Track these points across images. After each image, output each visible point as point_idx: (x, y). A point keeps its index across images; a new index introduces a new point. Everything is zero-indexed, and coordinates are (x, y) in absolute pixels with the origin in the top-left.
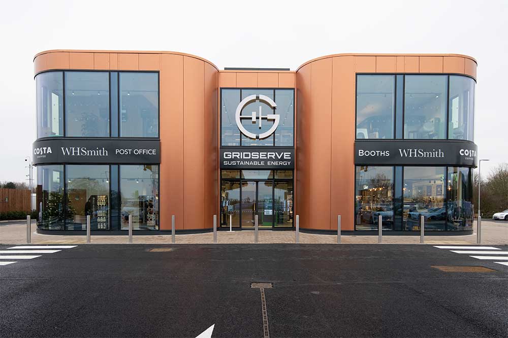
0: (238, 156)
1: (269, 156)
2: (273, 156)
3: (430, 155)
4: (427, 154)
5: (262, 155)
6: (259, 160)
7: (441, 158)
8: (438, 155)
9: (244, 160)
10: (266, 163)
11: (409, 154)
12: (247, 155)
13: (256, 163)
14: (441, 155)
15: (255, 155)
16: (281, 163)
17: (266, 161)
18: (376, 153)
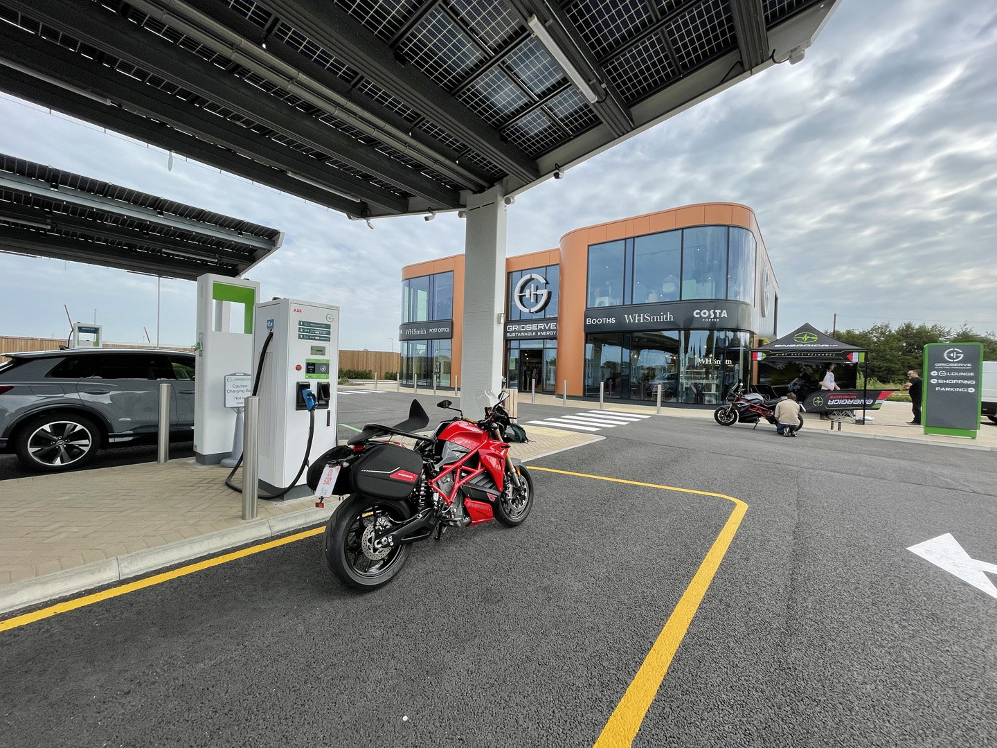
0: (516, 329)
1: (539, 327)
2: (542, 327)
3: (657, 319)
4: (654, 318)
5: (534, 327)
6: (532, 331)
7: (670, 322)
8: (666, 319)
9: (520, 332)
10: (537, 334)
11: (635, 320)
12: (523, 328)
13: (529, 334)
14: (670, 319)
15: (528, 327)
16: (548, 333)
17: (536, 331)
18: (603, 320)
